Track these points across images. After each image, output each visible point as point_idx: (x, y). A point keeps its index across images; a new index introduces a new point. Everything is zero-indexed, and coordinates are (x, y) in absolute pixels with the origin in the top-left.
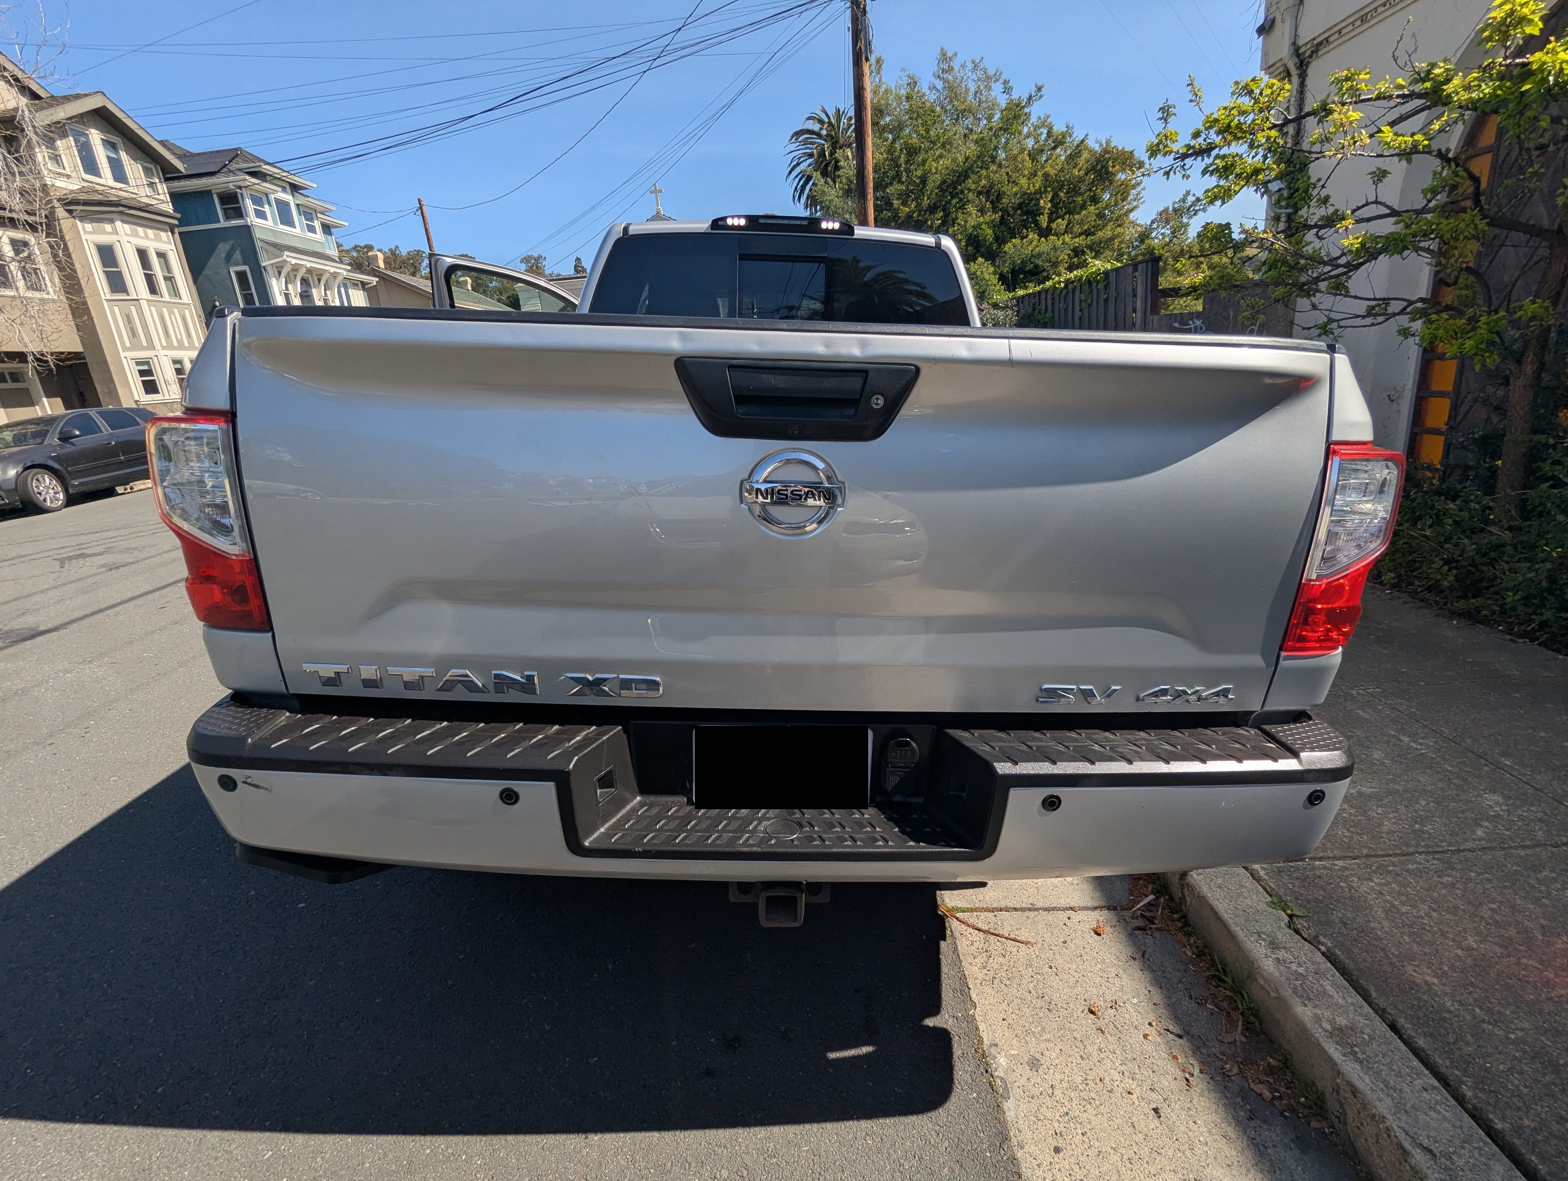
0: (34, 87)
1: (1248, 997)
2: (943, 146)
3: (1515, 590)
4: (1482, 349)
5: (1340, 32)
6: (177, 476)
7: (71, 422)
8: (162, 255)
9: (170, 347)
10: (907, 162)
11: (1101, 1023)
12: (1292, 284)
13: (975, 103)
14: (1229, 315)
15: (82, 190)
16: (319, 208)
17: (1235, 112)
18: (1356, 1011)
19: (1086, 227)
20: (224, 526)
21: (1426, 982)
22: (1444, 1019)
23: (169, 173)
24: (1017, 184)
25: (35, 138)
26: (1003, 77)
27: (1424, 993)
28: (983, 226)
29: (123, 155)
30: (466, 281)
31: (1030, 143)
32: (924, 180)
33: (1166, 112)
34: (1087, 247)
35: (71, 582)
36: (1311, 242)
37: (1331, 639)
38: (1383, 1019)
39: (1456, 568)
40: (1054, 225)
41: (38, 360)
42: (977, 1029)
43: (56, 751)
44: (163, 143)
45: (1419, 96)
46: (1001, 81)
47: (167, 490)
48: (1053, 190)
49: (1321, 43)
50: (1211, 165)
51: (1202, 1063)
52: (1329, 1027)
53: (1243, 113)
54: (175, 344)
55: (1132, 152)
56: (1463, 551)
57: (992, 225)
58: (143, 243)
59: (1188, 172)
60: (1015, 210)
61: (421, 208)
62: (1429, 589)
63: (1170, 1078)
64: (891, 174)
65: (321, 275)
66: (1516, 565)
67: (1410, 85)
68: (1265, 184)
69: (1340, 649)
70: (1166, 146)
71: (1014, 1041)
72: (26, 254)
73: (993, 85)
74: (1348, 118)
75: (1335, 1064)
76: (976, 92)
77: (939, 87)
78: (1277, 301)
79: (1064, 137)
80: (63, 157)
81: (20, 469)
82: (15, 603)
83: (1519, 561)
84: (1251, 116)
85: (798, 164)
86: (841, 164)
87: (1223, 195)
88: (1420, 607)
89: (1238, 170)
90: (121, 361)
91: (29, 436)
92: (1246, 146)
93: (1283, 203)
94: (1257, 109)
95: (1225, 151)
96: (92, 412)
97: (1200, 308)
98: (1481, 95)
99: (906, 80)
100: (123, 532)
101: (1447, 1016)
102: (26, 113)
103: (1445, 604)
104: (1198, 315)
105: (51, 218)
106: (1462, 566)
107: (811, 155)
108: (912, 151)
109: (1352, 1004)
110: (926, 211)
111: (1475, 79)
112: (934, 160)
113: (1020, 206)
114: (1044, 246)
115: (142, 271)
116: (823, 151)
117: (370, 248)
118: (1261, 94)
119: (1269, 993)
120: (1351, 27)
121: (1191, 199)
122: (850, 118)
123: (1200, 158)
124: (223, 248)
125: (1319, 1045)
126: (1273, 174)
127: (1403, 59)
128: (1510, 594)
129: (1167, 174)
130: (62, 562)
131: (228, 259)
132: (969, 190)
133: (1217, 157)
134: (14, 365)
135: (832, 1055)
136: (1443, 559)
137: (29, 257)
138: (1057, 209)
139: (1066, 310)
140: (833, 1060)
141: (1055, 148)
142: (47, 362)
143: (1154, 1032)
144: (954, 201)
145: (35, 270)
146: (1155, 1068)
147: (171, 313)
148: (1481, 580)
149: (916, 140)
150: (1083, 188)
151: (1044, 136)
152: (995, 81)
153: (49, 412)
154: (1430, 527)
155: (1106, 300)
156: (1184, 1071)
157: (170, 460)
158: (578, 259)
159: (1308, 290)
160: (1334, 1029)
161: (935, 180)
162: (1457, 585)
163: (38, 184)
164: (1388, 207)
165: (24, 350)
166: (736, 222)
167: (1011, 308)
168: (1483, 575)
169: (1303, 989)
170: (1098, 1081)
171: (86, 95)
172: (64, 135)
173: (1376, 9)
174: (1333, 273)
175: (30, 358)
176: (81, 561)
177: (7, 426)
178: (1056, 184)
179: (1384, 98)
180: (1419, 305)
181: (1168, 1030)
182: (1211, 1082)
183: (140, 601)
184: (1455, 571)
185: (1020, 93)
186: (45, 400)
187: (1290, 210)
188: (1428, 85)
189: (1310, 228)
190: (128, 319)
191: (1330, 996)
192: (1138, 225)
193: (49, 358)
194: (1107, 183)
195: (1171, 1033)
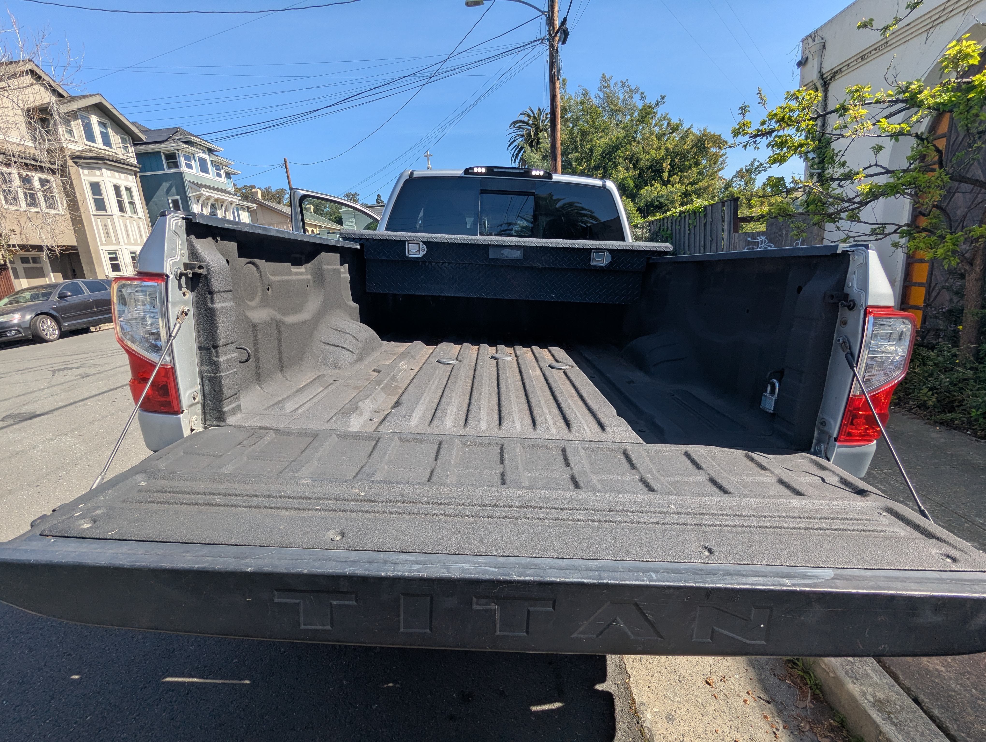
0: (61, 91)
1: (815, 677)
2: (603, 131)
3: (977, 408)
4: (948, 255)
5: (848, 65)
6: (129, 315)
7: (66, 287)
8: (128, 189)
9: (129, 243)
10: (581, 140)
11: (715, 691)
12: (825, 214)
13: (623, 106)
14: (783, 234)
15: (84, 151)
16: (224, 163)
17: (787, 110)
18: (890, 689)
19: (691, 180)
20: (156, 346)
21: (937, 670)
22: (950, 696)
23: (136, 141)
24: (649, 154)
25: (58, 120)
26: (640, 91)
27: (936, 677)
28: (628, 179)
29: (110, 131)
30: (310, 208)
31: (657, 130)
32: (591, 150)
33: (744, 110)
34: (692, 191)
35: (58, 385)
36: (835, 188)
37: (868, 435)
38: (909, 695)
39: (937, 393)
40: (671, 179)
41: (49, 250)
42: (631, 692)
43: (40, 490)
44: (133, 124)
45: (902, 101)
46: (639, 93)
47: (122, 323)
48: (671, 157)
49: (837, 72)
50: (772, 141)
51: (784, 721)
52: (871, 699)
53: (792, 110)
54: (133, 242)
55: (720, 136)
56: (940, 382)
57: (634, 178)
58: (117, 182)
59: (758, 146)
60: (648, 169)
61: (285, 164)
62: (919, 407)
63: (763, 732)
64: (571, 147)
65: (223, 202)
66: (977, 392)
67: (896, 94)
68: (806, 153)
69: (875, 441)
70: (744, 130)
71: (656, 702)
72: (47, 187)
73: (634, 96)
74: (859, 113)
75: (878, 726)
76: (624, 100)
77: (601, 96)
78: (815, 224)
79: (677, 126)
80: (74, 131)
81: (33, 315)
82: (22, 397)
83: (978, 389)
84: (797, 112)
85: (515, 141)
86: (541, 140)
87: (780, 160)
88: (914, 418)
89: (789, 144)
90: (99, 252)
91: (40, 295)
92: (794, 130)
93: (815, 167)
94: (800, 108)
95: (781, 133)
96: (80, 282)
97: (764, 229)
98: (942, 101)
99: (581, 92)
100: (93, 354)
101: (953, 694)
102: (55, 105)
103: (931, 416)
104: (763, 233)
105: (64, 166)
106: (941, 392)
107: (522, 136)
108: (584, 134)
109: (887, 683)
110: (592, 169)
111: (938, 91)
112: (598, 139)
113: (651, 167)
114: (665, 191)
115: (116, 198)
116: (530, 133)
117: (254, 187)
118: (803, 99)
119: (828, 674)
120: (855, 63)
121: (756, 164)
122: (547, 114)
123: (765, 138)
124: (165, 185)
125: (866, 712)
126: (811, 148)
127: (891, 79)
128: (974, 410)
129: (745, 146)
130: (54, 372)
131: (168, 192)
132: (620, 157)
133: (776, 136)
134: (34, 253)
135: (534, 708)
136: (927, 387)
137: (49, 189)
138: (674, 169)
139: (680, 230)
140: (535, 712)
141: (672, 133)
142: (55, 251)
143: (751, 698)
144: (610, 163)
145: (52, 196)
146: (753, 724)
147: (131, 223)
148: (954, 401)
149: (587, 127)
150: (690, 156)
151: (665, 126)
152: (635, 93)
153: (54, 281)
154: (918, 366)
155: (705, 224)
156: (772, 727)
157: (125, 305)
158: (379, 196)
159: (833, 218)
160: (876, 701)
161: (598, 151)
162: (938, 404)
163: (58, 146)
164: (883, 168)
165: (42, 244)
166: (480, 170)
167: (646, 228)
168: (954, 398)
169: (852, 672)
170: (714, 732)
171: (91, 96)
172: (76, 118)
173: (870, 52)
174: (850, 208)
175: (45, 249)
176: (65, 372)
177: (28, 289)
178: (673, 154)
179: (881, 102)
180: (905, 228)
181: (760, 698)
182: (792, 735)
183: (99, 397)
184: (936, 395)
185: (651, 100)
186: (51, 274)
187: (819, 171)
188: (907, 95)
189: (835, 180)
190: (105, 226)
191: (871, 678)
192: (724, 179)
193: (56, 249)
194: (705, 154)
195: (763, 699)
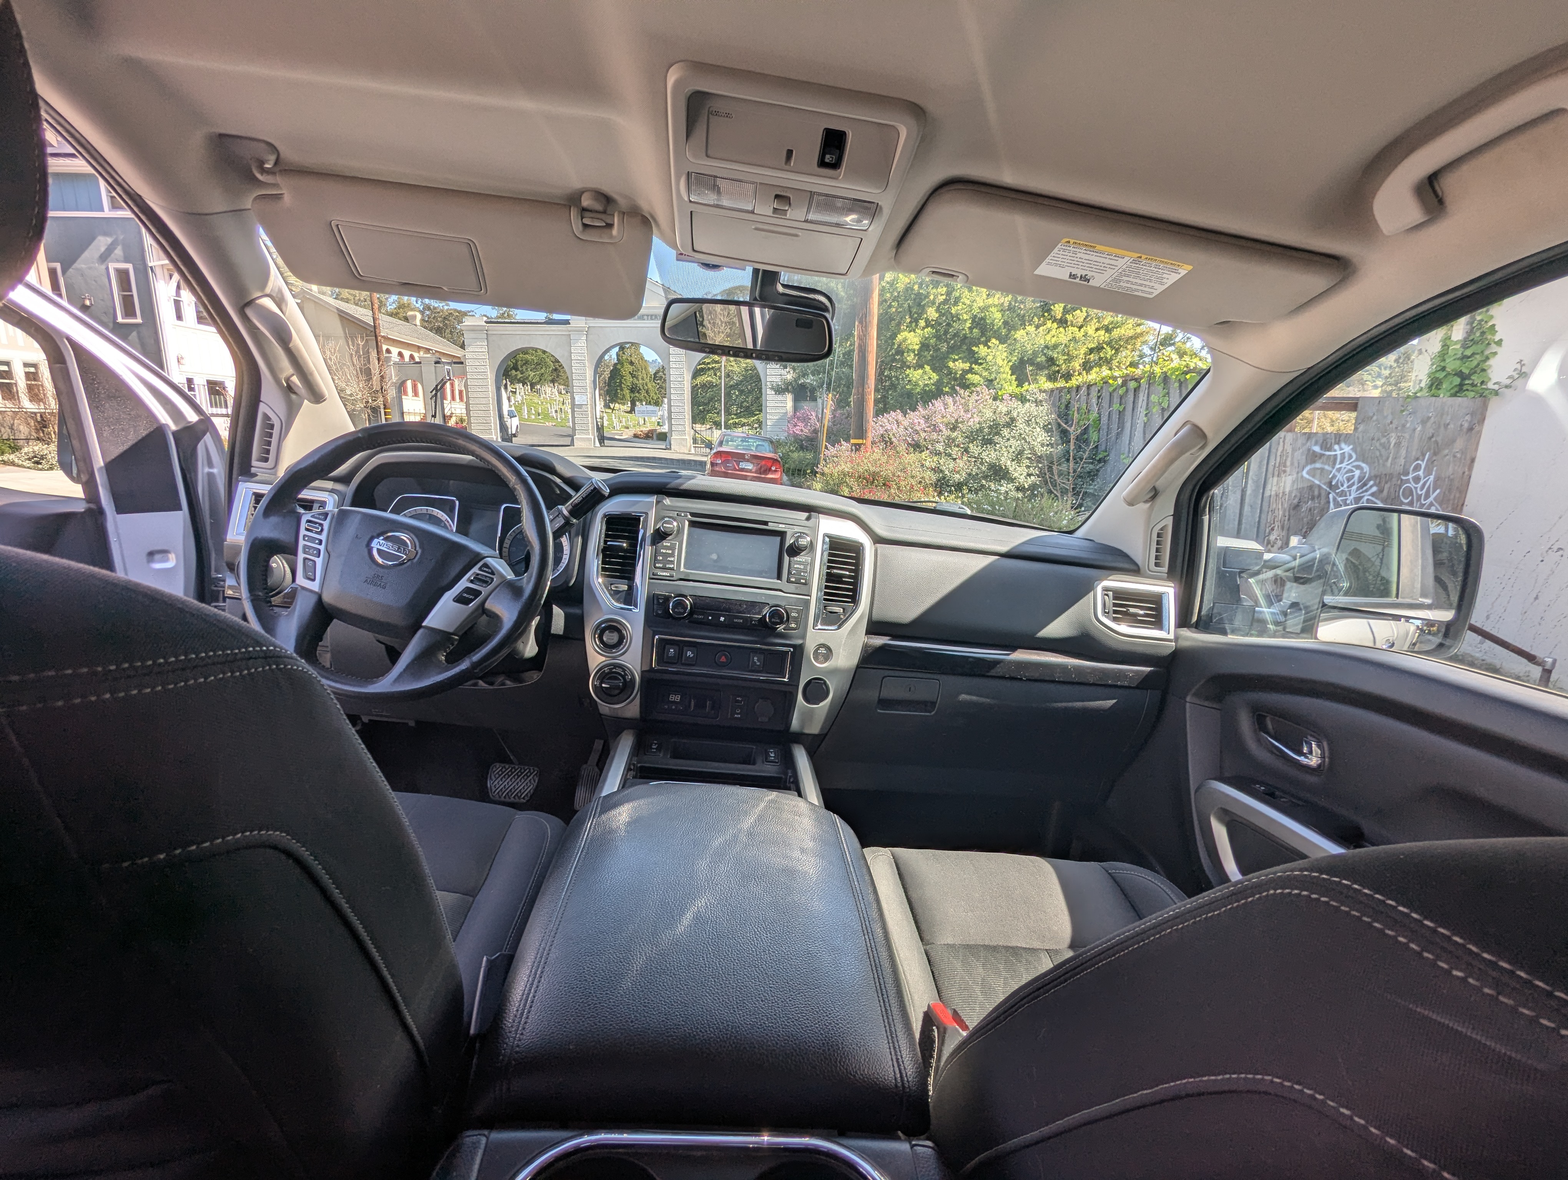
14: (1389, 442)
28: (993, 309)
97: (1350, 429)
124: (103, 240)
131: (108, 253)
